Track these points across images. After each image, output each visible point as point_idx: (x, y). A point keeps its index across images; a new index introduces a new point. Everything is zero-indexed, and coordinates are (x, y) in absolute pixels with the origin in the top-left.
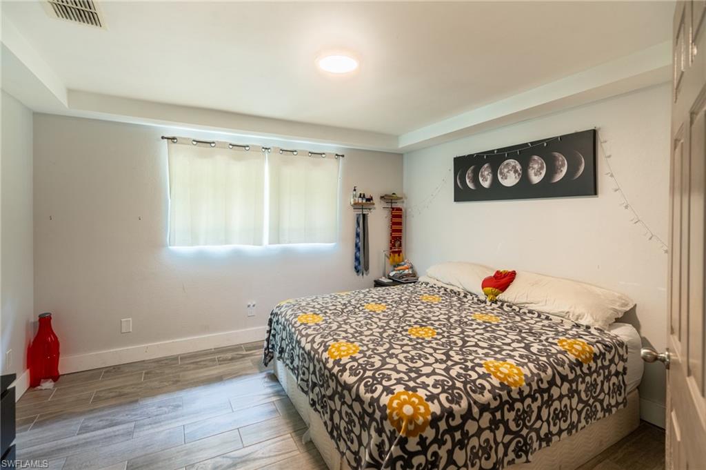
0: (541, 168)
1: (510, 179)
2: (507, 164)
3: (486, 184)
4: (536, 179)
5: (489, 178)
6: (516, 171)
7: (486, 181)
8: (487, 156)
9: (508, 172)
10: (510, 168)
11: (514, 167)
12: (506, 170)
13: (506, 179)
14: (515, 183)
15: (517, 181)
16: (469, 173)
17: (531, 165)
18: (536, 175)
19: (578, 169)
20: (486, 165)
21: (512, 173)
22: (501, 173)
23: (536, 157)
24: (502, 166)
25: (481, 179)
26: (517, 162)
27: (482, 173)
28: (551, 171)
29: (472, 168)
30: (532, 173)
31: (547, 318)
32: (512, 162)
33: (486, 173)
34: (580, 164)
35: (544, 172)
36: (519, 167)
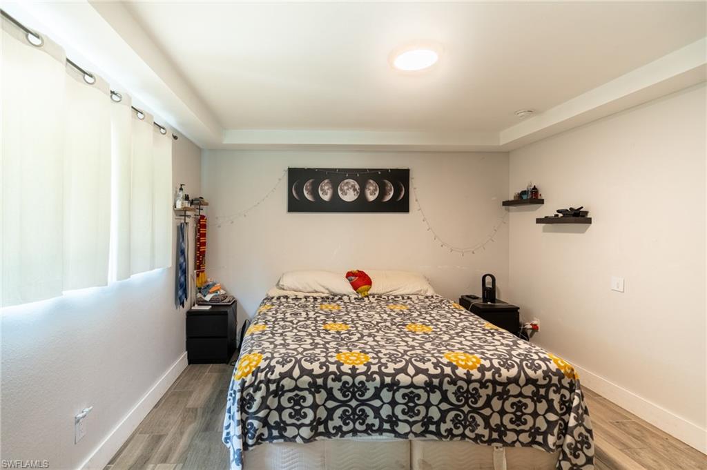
0: (376, 190)
1: (350, 196)
2: (347, 183)
3: (326, 198)
4: (371, 198)
5: (330, 193)
6: (355, 190)
7: (326, 194)
8: (328, 173)
9: (348, 189)
10: (350, 186)
11: (353, 186)
12: (346, 188)
13: (346, 194)
14: (353, 199)
15: (356, 197)
16: (308, 185)
17: (367, 187)
18: (371, 195)
19: (400, 194)
20: (326, 181)
21: (351, 190)
22: (341, 190)
23: (371, 181)
24: (342, 184)
25: (320, 193)
26: (356, 183)
27: (322, 186)
28: (383, 193)
29: (311, 181)
30: (368, 193)
31: (408, 298)
32: (352, 182)
33: (326, 188)
34: (401, 190)
35: (377, 193)
36: (357, 187)
